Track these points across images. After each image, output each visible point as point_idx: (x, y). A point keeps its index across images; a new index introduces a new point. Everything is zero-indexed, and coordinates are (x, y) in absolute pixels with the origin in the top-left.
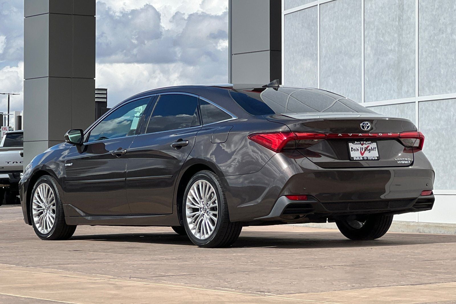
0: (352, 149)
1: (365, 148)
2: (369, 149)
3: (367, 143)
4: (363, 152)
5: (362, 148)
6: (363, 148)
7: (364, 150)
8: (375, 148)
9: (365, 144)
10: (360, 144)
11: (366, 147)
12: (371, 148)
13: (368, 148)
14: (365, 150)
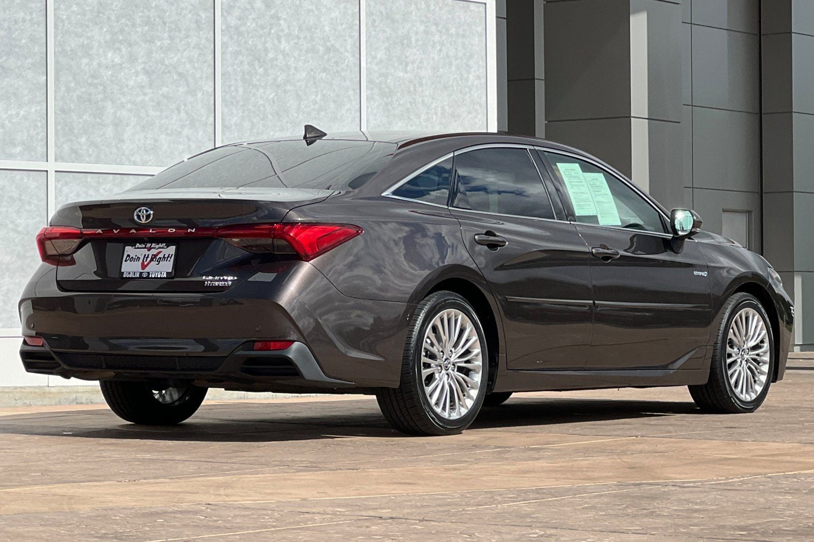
0: (128, 258)
1: (153, 255)
2: (159, 258)
3: (157, 246)
4: (146, 263)
5: (146, 256)
6: (148, 255)
7: (149, 259)
8: (170, 256)
9: (153, 248)
10: (145, 248)
11: (155, 254)
12: (162, 257)
13: (157, 256)
14: (152, 260)
